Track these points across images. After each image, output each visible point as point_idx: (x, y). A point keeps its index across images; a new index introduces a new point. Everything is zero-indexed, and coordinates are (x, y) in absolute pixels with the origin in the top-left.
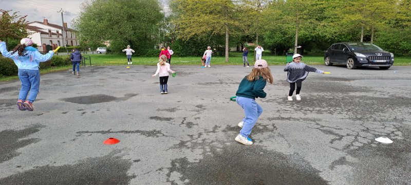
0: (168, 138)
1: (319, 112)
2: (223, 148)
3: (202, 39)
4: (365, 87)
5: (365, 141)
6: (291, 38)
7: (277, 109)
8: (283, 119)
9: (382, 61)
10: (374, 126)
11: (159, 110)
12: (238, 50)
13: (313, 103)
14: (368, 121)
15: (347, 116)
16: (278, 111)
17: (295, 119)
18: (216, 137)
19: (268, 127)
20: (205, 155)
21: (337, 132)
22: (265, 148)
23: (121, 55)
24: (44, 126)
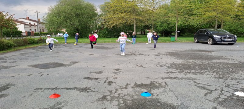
0: (95, 93)
1: (195, 73)
2: (132, 101)
3: (120, 27)
4: (221, 56)
5: (228, 95)
6: (173, 26)
7: (167, 72)
8: (171, 78)
9: (230, 40)
10: (232, 83)
11: (91, 72)
12: (141, 34)
13: (190, 67)
14: (227, 79)
15: (213, 76)
16: (168, 73)
17: (179, 79)
18: (127, 92)
19: (162, 84)
20: (119, 106)
21: (208, 87)
22: (161, 100)
23: (72, 37)
24: (14, 85)
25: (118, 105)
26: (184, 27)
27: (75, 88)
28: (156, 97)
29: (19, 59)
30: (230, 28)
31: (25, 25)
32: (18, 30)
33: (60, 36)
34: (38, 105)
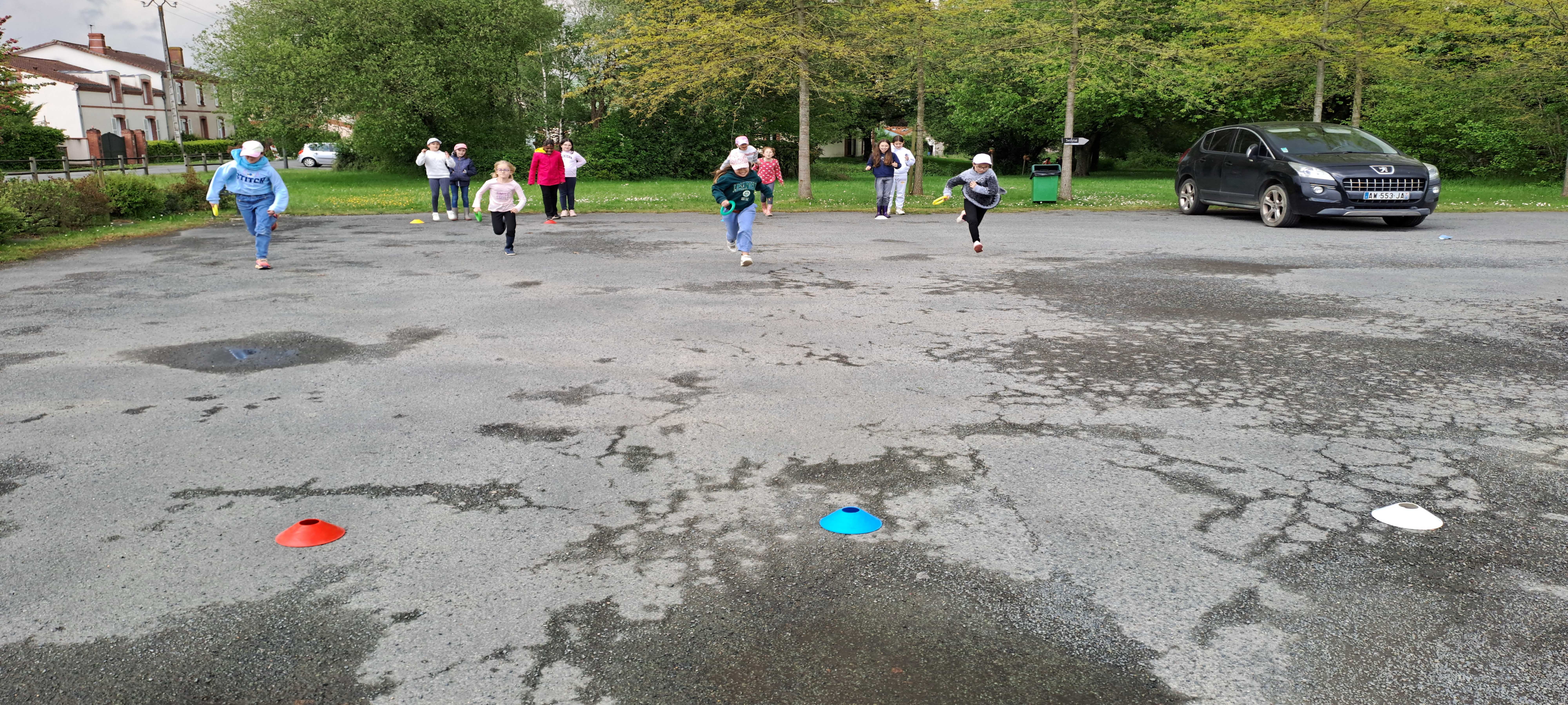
0: (546, 514)
1: (1155, 400)
2: (768, 557)
3: (707, 109)
4: (1333, 298)
5: (1336, 521)
6: (1052, 108)
7: (989, 390)
8: (1012, 428)
9: (1396, 195)
10: (1371, 457)
11: (520, 396)
12: (850, 155)
13: (1133, 363)
14: (1345, 435)
15: (1264, 417)
16: (995, 396)
17: (1059, 431)
18: (742, 509)
19: (950, 462)
20: (690, 587)
21: (1225, 481)
22: (938, 554)
23: (395, 172)
24: (42, 469)
25: (686, 580)
26: (1123, 112)
27: (422, 489)
28: (909, 537)
29: (57, 310)
30: (1408, 118)
31: (84, 86)
32: (37, 121)
33: (317, 165)
34: (201, 584)
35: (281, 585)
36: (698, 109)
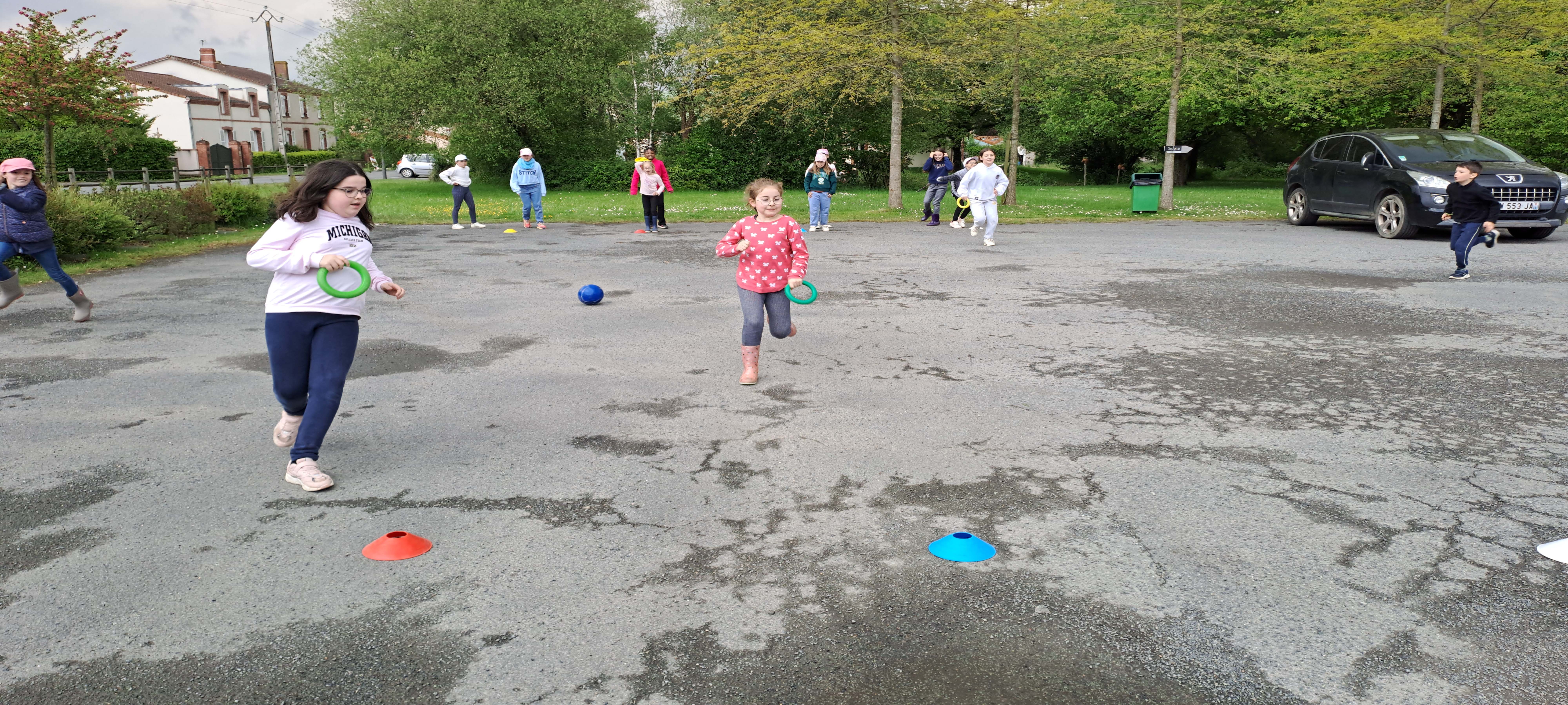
0: (640, 532)
1: (1280, 421)
2: (874, 584)
3: (798, 119)
4: (1463, 314)
5: (1495, 558)
6: (1150, 115)
7: (1100, 408)
8: (1128, 450)
9: (1524, 206)
10: (1526, 487)
11: (612, 407)
13: (1252, 381)
14: (1493, 461)
15: (1401, 441)
16: (1106, 415)
17: (1179, 453)
18: (844, 532)
19: (1063, 485)
20: (792, 615)
21: (1365, 511)
22: (1056, 586)
23: (490, 182)
24: (139, 476)
25: (788, 608)
26: (1224, 120)
27: (515, 502)
28: (1024, 566)
29: (161, 316)
30: (1528, 126)
31: (195, 100)
32: (151, 133)
33: (414, 176)
34: (290, 599)
35: (371, 603)
36: (788, 120)
